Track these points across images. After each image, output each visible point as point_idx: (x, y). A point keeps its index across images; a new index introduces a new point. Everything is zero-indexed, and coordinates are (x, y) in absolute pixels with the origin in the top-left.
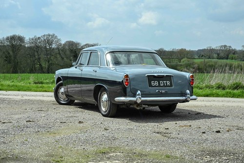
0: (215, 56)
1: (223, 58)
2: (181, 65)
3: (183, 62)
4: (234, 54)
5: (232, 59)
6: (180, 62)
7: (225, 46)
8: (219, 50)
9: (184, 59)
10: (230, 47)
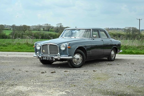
0: (42, 29)
1: (46, 31)
2: (25, 34)
3: (26, 32)
4: (52, 28)
5: (51, 31)
6: (24, 32)
7: (47, 24)
8: (44, 26)
9: (26, 31)
10: (50, 25)
